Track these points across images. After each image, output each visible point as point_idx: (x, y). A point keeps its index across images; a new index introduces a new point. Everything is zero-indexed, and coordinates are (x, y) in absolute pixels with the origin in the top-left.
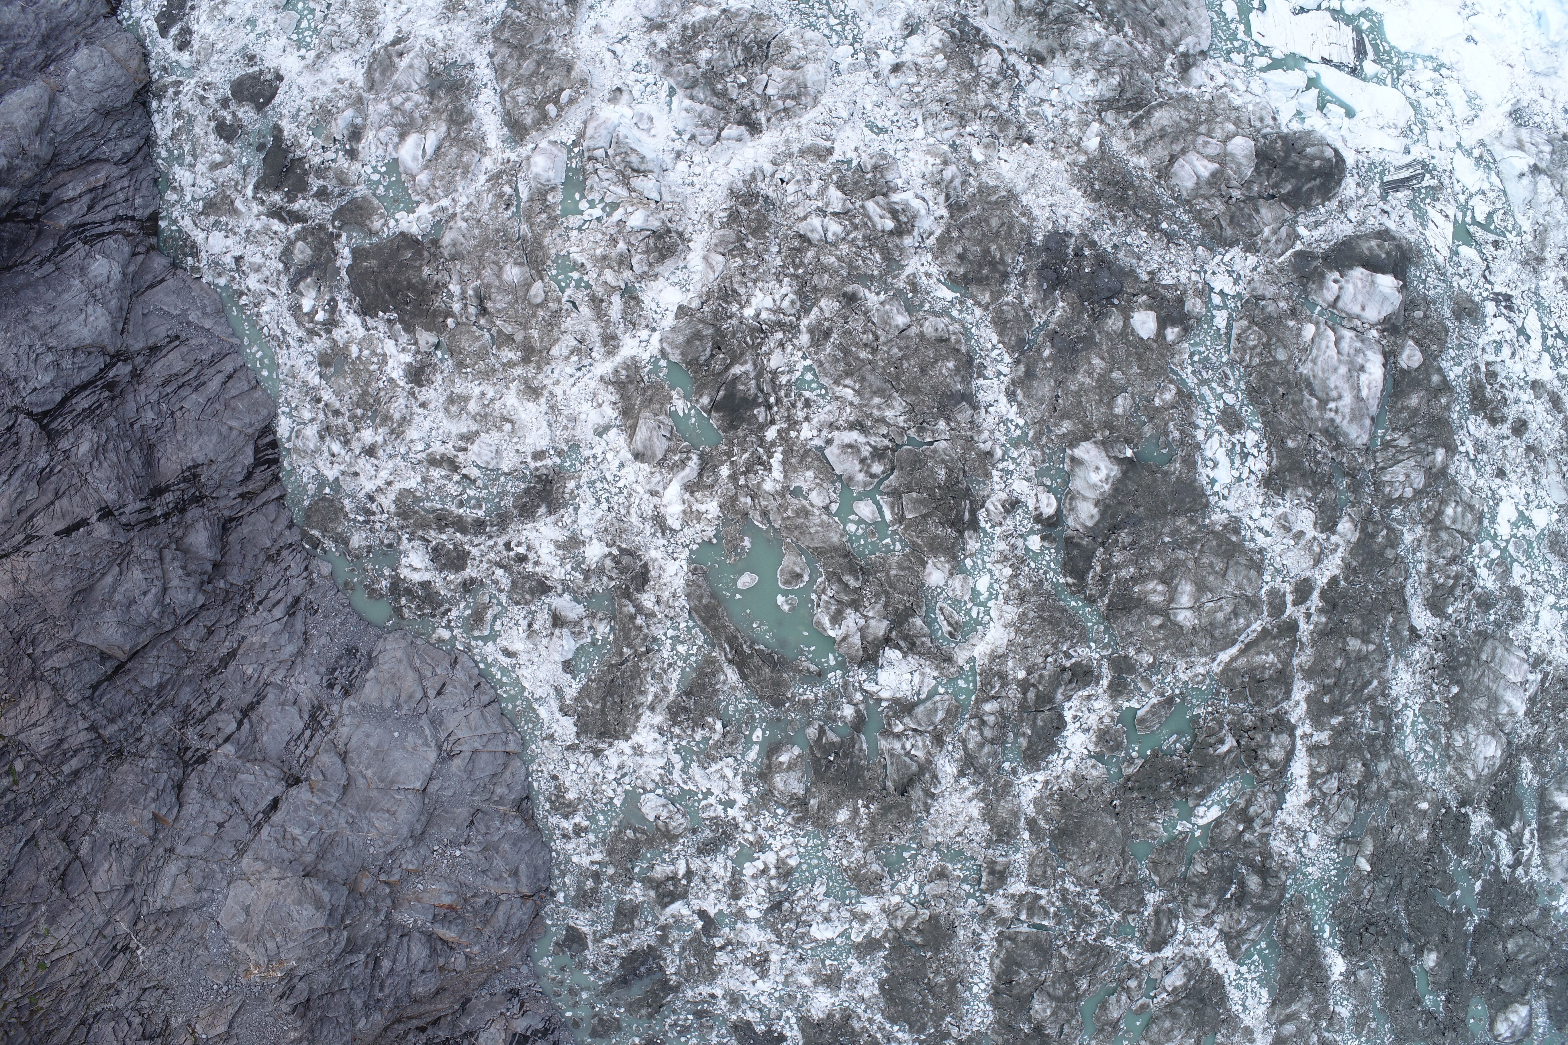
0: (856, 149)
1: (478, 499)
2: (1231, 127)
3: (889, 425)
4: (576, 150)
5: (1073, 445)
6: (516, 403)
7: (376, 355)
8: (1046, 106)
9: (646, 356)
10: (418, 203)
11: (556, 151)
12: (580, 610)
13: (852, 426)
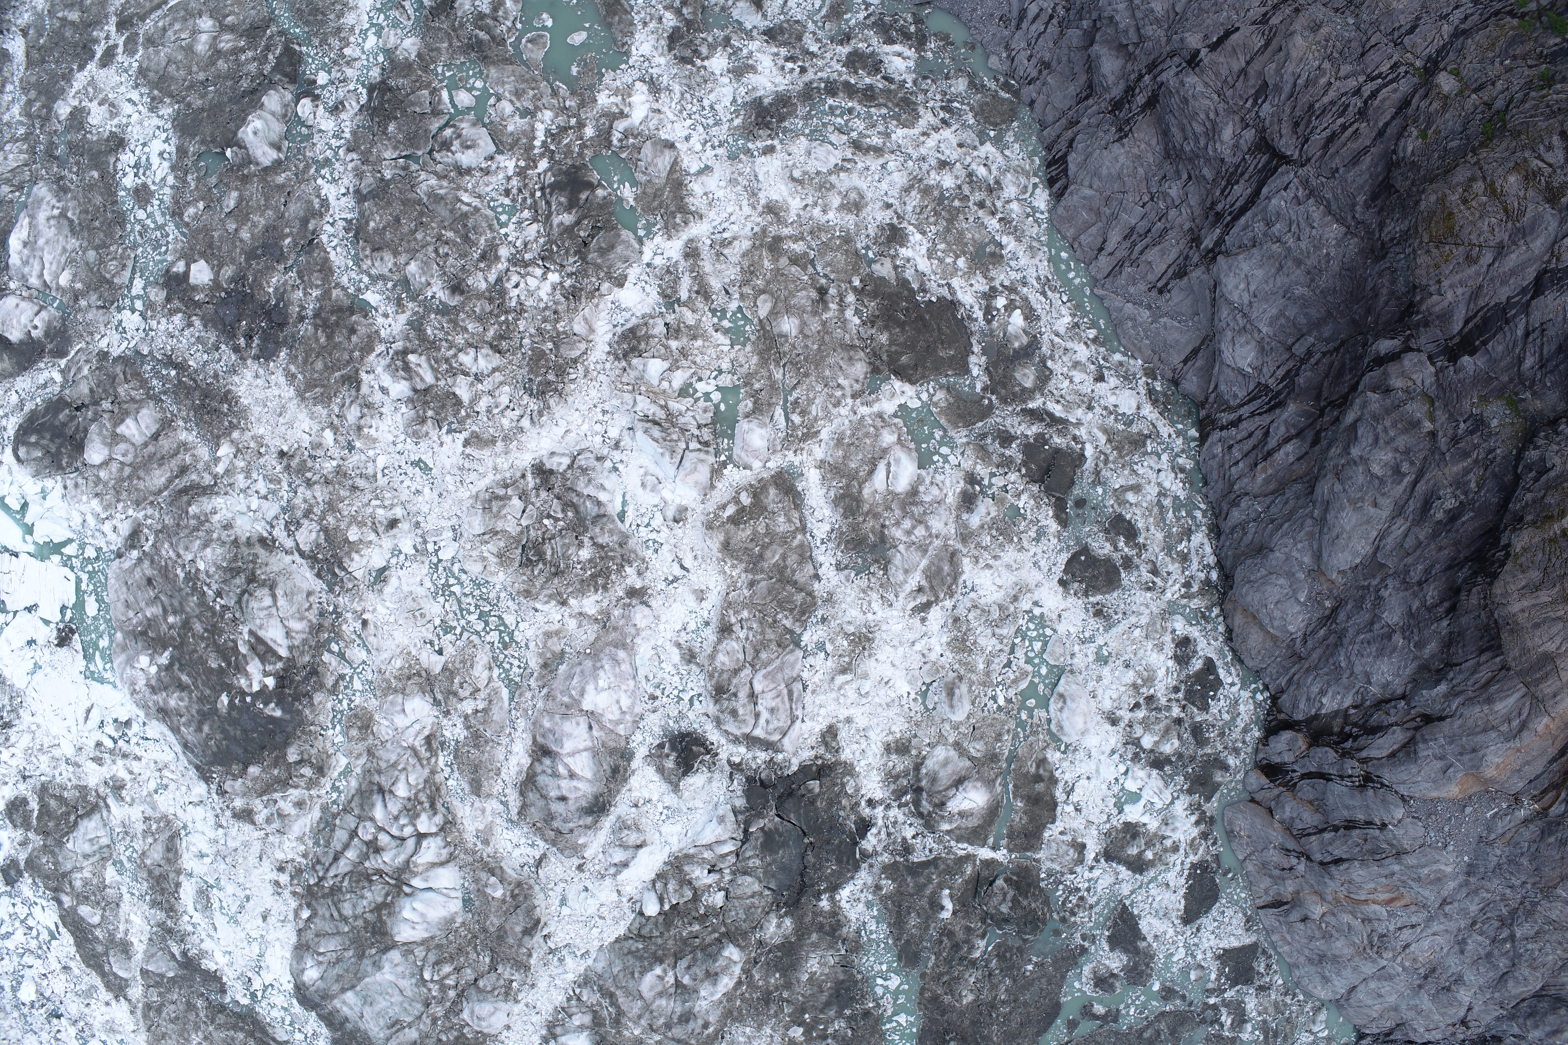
0: (442, 444)
1: (833, 114)
2: (102, 474)
3: (435, 173)
4: (723, 458)
5: (278, 163)
6: (790, 200)
7: (939, 259)
8: (263, 492)
9: (658, 239)
10: (895, 415)
11: (743, 455)
12: (736, 14)
13: (469, 171)
